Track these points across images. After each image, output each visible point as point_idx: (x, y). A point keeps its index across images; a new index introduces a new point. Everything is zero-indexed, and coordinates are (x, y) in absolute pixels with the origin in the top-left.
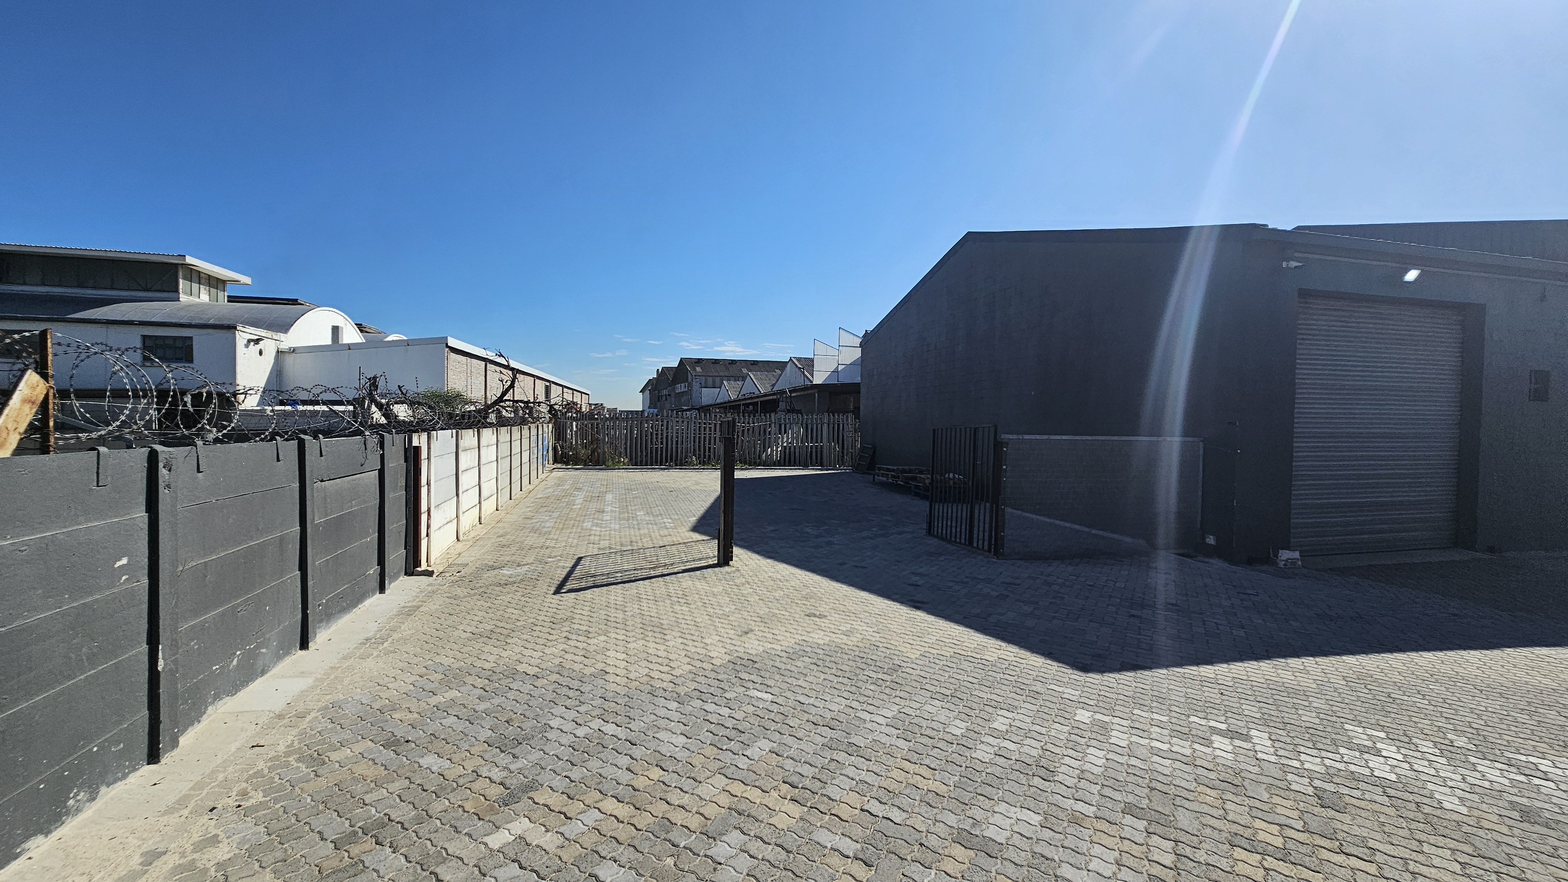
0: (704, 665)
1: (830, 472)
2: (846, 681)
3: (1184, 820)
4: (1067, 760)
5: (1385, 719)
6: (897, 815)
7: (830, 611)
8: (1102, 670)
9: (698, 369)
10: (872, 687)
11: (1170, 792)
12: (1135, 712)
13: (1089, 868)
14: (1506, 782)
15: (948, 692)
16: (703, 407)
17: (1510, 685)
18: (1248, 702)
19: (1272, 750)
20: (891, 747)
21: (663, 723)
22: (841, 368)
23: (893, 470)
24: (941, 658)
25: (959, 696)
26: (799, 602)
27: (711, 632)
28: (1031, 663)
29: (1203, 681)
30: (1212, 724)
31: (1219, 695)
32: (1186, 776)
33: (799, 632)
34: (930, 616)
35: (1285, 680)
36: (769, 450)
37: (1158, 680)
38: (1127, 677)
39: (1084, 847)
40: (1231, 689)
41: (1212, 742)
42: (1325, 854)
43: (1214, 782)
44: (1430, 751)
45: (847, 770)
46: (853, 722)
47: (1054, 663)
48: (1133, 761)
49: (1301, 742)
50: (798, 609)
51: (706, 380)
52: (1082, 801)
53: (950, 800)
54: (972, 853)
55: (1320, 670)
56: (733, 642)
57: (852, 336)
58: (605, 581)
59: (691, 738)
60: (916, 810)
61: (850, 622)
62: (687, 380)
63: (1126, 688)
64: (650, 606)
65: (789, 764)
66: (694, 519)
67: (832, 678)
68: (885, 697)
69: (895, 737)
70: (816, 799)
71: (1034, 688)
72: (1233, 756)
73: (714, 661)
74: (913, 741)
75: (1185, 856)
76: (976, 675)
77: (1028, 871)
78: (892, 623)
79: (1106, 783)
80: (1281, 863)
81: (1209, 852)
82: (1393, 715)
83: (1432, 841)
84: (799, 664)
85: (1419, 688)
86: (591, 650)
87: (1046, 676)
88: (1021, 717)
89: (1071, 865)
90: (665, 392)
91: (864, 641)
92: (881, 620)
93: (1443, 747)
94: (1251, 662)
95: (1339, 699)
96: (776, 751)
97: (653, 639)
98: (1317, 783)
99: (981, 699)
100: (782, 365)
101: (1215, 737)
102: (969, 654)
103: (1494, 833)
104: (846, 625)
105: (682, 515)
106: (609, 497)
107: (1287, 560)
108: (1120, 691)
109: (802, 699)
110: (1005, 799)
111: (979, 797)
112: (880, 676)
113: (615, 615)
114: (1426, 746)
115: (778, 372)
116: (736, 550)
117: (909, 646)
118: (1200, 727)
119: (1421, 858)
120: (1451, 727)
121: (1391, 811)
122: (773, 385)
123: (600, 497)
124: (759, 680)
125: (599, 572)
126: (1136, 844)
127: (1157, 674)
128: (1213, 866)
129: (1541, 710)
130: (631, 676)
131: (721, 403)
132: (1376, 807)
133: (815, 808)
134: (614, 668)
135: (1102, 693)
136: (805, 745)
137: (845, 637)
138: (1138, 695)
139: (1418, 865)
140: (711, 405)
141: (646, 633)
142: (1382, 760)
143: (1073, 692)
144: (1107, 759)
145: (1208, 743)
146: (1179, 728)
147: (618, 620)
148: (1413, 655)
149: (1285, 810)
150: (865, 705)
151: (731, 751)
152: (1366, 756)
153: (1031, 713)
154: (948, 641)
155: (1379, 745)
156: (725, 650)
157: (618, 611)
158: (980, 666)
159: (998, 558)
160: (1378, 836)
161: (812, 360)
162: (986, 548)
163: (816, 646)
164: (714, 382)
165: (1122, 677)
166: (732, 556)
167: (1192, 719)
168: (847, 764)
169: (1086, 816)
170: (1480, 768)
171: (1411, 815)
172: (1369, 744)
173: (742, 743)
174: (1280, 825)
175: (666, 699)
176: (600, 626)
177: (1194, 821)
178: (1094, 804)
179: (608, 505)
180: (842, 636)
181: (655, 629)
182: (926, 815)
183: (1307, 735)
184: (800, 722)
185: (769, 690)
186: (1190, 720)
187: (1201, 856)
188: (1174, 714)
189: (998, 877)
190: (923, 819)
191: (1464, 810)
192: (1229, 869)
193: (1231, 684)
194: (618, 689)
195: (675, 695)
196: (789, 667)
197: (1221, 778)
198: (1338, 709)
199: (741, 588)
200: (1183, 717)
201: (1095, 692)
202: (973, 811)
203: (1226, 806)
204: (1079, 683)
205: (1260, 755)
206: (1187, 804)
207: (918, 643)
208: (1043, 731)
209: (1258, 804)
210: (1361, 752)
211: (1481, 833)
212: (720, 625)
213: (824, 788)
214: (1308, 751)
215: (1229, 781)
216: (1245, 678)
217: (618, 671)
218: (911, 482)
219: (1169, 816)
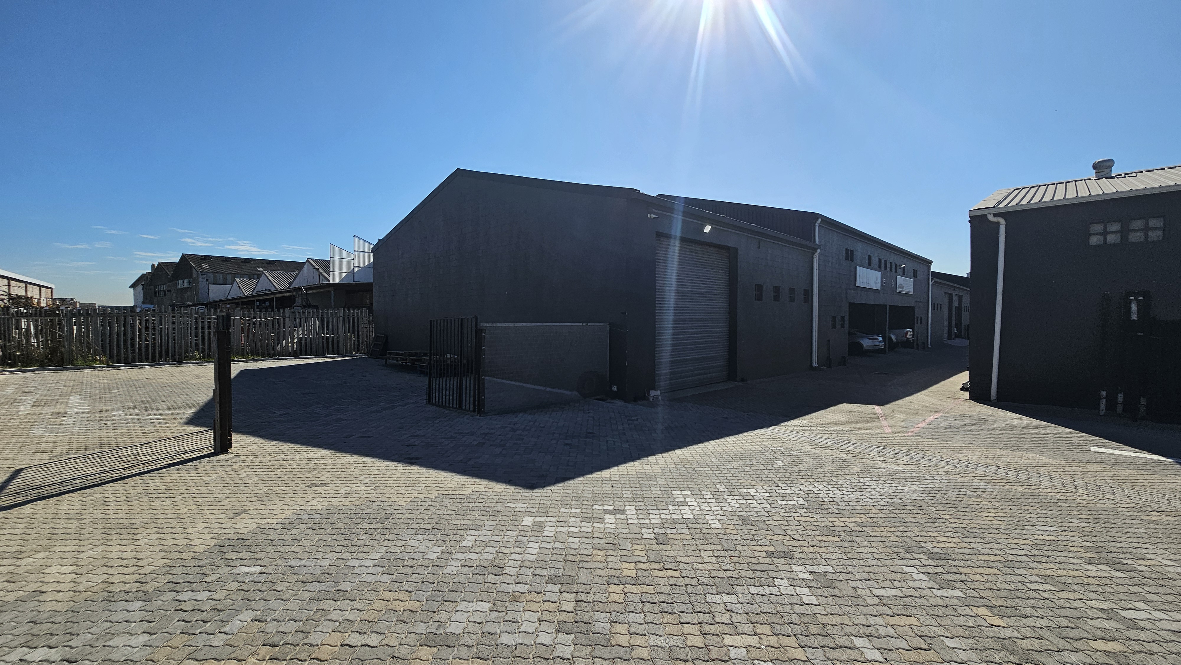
0: (184, 555)
1: (346, 358)
2: (340, 537)
3: (584, 576)
4: (513, 556)
5: (691, 483)
6: (373, 640)
7: (332, 479)
8: (542, 486)
9: (205, 266)
10: (364, 537)
11: (577, 560)
12: (562, 510)
13: (520, 630)
14: (737, 505)
15: (430, 526)
16: (211, 303)
17: (743, 452)
18: (626, 489)
19: (636, 516)
20: (376, 584)
21: (119, 628)
22: (356, 270)
23: (402, 354)
24: (428, 500)
25: (439, 528)
26: (301, 476)
27: (197, 521)
28: (496, 490)
29: (603, 480)
30: (606, 507)
31: (611, 488)
32: (587, 546)
33: (298, 503)
34: (422, 468)
35: (646, 471)
36: (284, 342)
37: (577, 485)
38: (558, 488)
39: (517, 616)
40: (618, 482)
41: (603, 519)
42: (656, 573)
43: (603, 545)
44: (709, 497)
45: (332, 615)
46: (342, 572)
47: (512, 487)
48: (558, 545)
49: (650, 507)
50: (300, 482)
51: (215, 277)
52: (520, 583)
53: (422, 612)
54: (435, 650)
55: (664, 461)
56: (223, 526)
57: (366, 243)
58: (56, 490)
59: (156, 634)
60: (393, 629)
61: (351, 485)
62: (191, 277)
63: (557, 495)
64: (119, 507)
65: (272, 627)
66: (191, 412)
67: (325, 537)
68: (375, 543)
69: (380, 574)
70: (297, 650)
71: (496, 509)
72: (615, 525)
73: (196, 549)
74: (396, 574)
75: (581, 601)
76: (453, 508)
77: (477, 649)
78: (389, 479)
79: (538, 565)
80: (634, 586)
81: (595, 593)
82: (695, 480)
83: (705, 549)
84: (294, 532)
85: (707, 462)
86: (20, 572)
87: (505, 498)
88: (484, 532)
89: (508, 632)
90: (163, 288)
91: (362, 499)
92: (380, 479)
93: (715, 493)
94: (630, 463)
95: (671, 477)
96: (259, 618)
97: (119, 542)
98: (656, 530)
99: (456, 526)
100: (299, 266)
101: (607, 516)
102: (450, 492)
103: (731, 535)
104: (346, 489)
105: (175, 409)
106: (75, 399)
107: (653, 397)
108: (553, 498)
109: (293, 563)
110: (465, 599)
111: (445, 603)
112: (372, 526)
113: (65, 526)
114: (708, 495)
115: (297, 271)
116: (235, 437)
117: (402, 496)
118: (599, 512)
119: (699, 560)
120: (718, 481)
121: (689, 537)
122: (291, 283)
123: (62, 399)
124: (248, 555)
125: (48, 481)
126: (552, 602)
127: (577, 482)
128: (597, 601)
129: (754, 463)
130: (81, 588)
131: (232, 299)
132: (683, 536)
133: (295, 659)
134: (56, 584)
135: (542, 502)
136: (292, 604)
137: (343, 499)
138: (564, 498)
139: (698, 564)
140: (221, 301)
141: (110, 537)
142: (687, 507)
143: (523, 505)
144: (540, 548)
145: (602, 520)
146: (586, 515)
147: (68, 531)
148: (706, 443)
149: (639, 552)
150: (355, 554)
151: (205, 633)
152: (681, 507)
153: (492, 528)
154: (434, 485)
155: (687, 500)
156: (212, 535)
157: (71, 521)
158: (458, 500)
159: (480, 416)
160: (681, 554)
161: (329, 262)
162: (472, 409)
163: (313, 512)
164: (225, 279)
165: (556, 487)
166: (231, 444)
167: (595, 507)
168: (332, 609)
169: (522, 593)
170: (728, 501)
171: (697, 536)
172: (682, 500)
173: (220, 621)
174: (635, 562)
175: (127, 601)
176: (41, 543)
177: (589, 575)
178: (529, 582)
179: (72, 407)
180: (340, 499)
181: (123, 531)
182: (399, 632)
183: (654, 502)
184: (288, 584)
185: (259, 562)
186: (593, 508)
187: (591, 598)
188: (584, 506)
189: (454, 661)
190: (397, 635)
191: (720, 526)
192: (605, 600)
193: (618, 479)
194: (59, 607)
195: (141, 594)
196: (283, 537)
197: (607, 542)
198: (670, 483)
199: (239, 473)
200: (589, 507)
201: (537, 502)
202: (440, 616)
203: (608, 560)
204: (527, 498)
205: (630, 521)
206: (586, 565)
207: (409, 492)
208: (499, 539)
209: (625, 553)
210: (679, 506)
211: (726, 537)
212: (208, 512)
213: (307, 637)
214: (654, 512)
215: (611, 542)
216: (626, 473)
217: (61, 587)
218: (416, 363)
219: (574, 576)
